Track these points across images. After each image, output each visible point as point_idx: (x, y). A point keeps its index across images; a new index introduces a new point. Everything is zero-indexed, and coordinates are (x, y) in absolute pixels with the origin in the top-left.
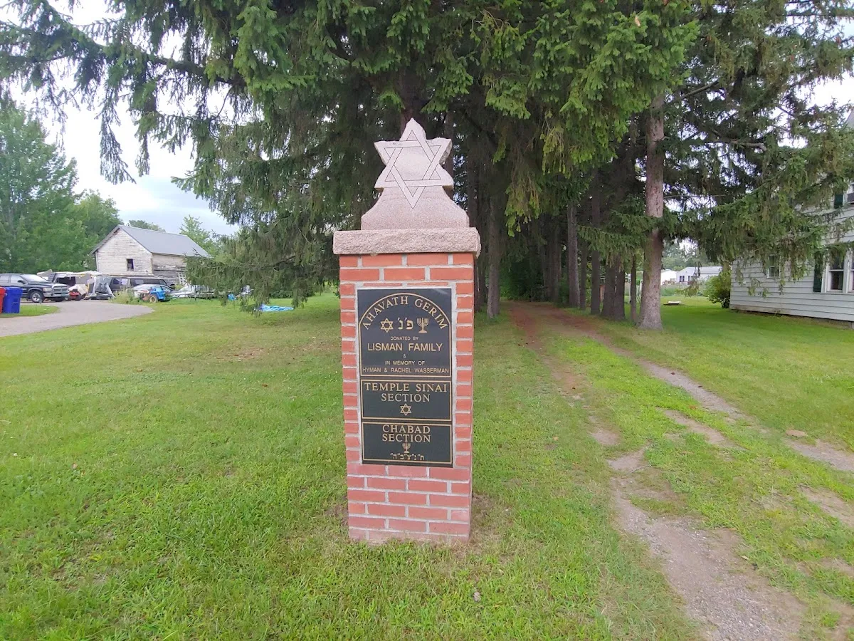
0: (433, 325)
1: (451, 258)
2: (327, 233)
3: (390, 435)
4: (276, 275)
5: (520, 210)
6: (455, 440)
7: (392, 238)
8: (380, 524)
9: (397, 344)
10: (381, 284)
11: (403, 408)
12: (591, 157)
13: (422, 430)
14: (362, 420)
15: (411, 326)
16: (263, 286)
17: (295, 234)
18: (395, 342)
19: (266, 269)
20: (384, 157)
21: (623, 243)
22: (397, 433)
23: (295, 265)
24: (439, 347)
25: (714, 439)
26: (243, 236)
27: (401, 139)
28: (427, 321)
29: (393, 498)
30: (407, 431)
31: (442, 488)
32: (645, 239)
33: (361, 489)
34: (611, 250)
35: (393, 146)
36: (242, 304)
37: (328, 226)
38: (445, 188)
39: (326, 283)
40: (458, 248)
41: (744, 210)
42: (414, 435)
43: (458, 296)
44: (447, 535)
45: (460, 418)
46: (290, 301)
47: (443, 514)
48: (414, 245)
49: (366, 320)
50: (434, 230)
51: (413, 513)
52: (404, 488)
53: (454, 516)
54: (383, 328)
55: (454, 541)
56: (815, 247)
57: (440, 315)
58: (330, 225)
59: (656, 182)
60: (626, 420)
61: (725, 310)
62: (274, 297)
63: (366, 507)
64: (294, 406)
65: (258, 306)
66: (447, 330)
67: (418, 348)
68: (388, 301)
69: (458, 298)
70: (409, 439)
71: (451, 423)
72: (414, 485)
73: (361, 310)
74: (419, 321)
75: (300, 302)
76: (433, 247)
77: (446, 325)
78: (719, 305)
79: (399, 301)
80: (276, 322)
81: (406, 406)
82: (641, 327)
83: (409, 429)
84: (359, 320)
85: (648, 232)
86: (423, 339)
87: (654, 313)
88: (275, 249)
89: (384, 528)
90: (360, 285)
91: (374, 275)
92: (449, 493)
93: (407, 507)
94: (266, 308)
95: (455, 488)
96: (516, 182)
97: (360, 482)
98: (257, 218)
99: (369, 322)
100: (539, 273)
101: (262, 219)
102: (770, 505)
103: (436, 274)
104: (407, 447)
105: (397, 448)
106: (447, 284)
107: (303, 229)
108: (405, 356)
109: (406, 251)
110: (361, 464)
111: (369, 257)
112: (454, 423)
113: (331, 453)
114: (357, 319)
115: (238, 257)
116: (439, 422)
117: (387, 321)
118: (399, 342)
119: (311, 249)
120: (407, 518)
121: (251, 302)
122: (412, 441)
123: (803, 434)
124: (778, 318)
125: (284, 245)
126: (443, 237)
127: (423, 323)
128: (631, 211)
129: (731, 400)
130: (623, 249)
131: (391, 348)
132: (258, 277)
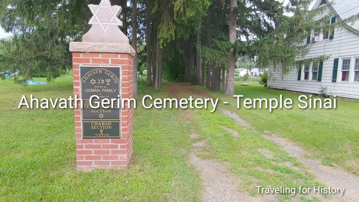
0: (112, 82)
1: (119, 55)
2: (67, 41)
3: (94, 126)
4: (36, 64)
5: (165, 36)
6: (121, 127)
7: (95, 46)
8: (90, 163)
9: (97, 89)
10: (91, 64)
11: (100, 115)
12: (194, 14)
13: (108, 124)
14: (83, 121)
15: (103, 82)
16: (28, 69)
17: (48, 41)
18: (96, 88)
19: (30, 60)
20: (92, 11)
21: (217, 55)
22: (98, 126)
23: (48, 58)
24: (115, 91)
25: (235, 134)
26: (15, 39)
27: (100, 4)
28: (110, 80)
29: (96, 152)
30: (101, 124)
31: (116, 147)
32: (227, 53)
33: (82, 149)
34: (212, 57)
35: (96, 7)
36: (15, 79)
37: (68, 37)
38: (119, 26)
39: (67, 70)
40: (122, 51)
41: (266, 42)
42: (105, 126)
43: (122, 70)
44: (118, 166)
45: (123, 119)
46: (45, 79)
47: (117, 158)
48: (104, 49)
49: (84, 79)
50: (112, 44)
51: (104, 158)
52: (100, 148)
53: (121, 158)
54: (91, 82)
55: (121, 167)
56: (293, 60)
57: (115, 78)
58: (69, 37)
59: (233, 27)
60: (204, 129)
61: (266, 88)
62: (34, 76)
63: (84, 157)
64: (49, 127)
65: (25, 81)
66: (118, 84)
67: (106, 91)
68: (94, 72)
69: (123, 71)
70: (102, 127)
71: (120, 121)
72: (104, 147)
73: (82, 75)
74: (106, 80)
75: (52, 79)
76: (112, 50)
77: (117, 82)
78: (263, 85)
79: (98, 72)
80: (36, 90)
81: (101, 114)
82: (225, 94)
83: (103, 124)
84: (81, 80)
85: (228, 50)
86: (108, 87)
87: (232, 88)
88: (35, 48)
89: (92, 165)
90: (81, 65)
91: (88, 61)
92: (119, 149)
93: (102, 156)
94: (30, 83)
95: (121, 147)
96: (163, 23)
97: (81, 147)
98: (23, 30)
99: (86, 80)
100: (184, 68)
101: (27, 31)
102: (244, 153)
103: (113, 62)
104: (102, 131)
105: (98, 131)
106: (118, 66)
107: (53, 38)
108: (101, 94)
109: (102, 52)
110: (82, 139)
111: (85, 53)
112: (121, 120)
113: (69, 145)
114: (80, 79)
115: (12, 52)
116: (114, 121)
117: (93, 80)
118: (98, 88)
119: (58, 49)
120: (102, 160)
121: (21, 78)
122: (104, 129)
123: (269, 132)
124: (284, 91)
125: (41, 47)
126: (116, 47)
127: (108, 81)
128: (221, 39)
129: (249, 122)
130: (217, 57)
131: (95, 91)
132: (25, 64)
